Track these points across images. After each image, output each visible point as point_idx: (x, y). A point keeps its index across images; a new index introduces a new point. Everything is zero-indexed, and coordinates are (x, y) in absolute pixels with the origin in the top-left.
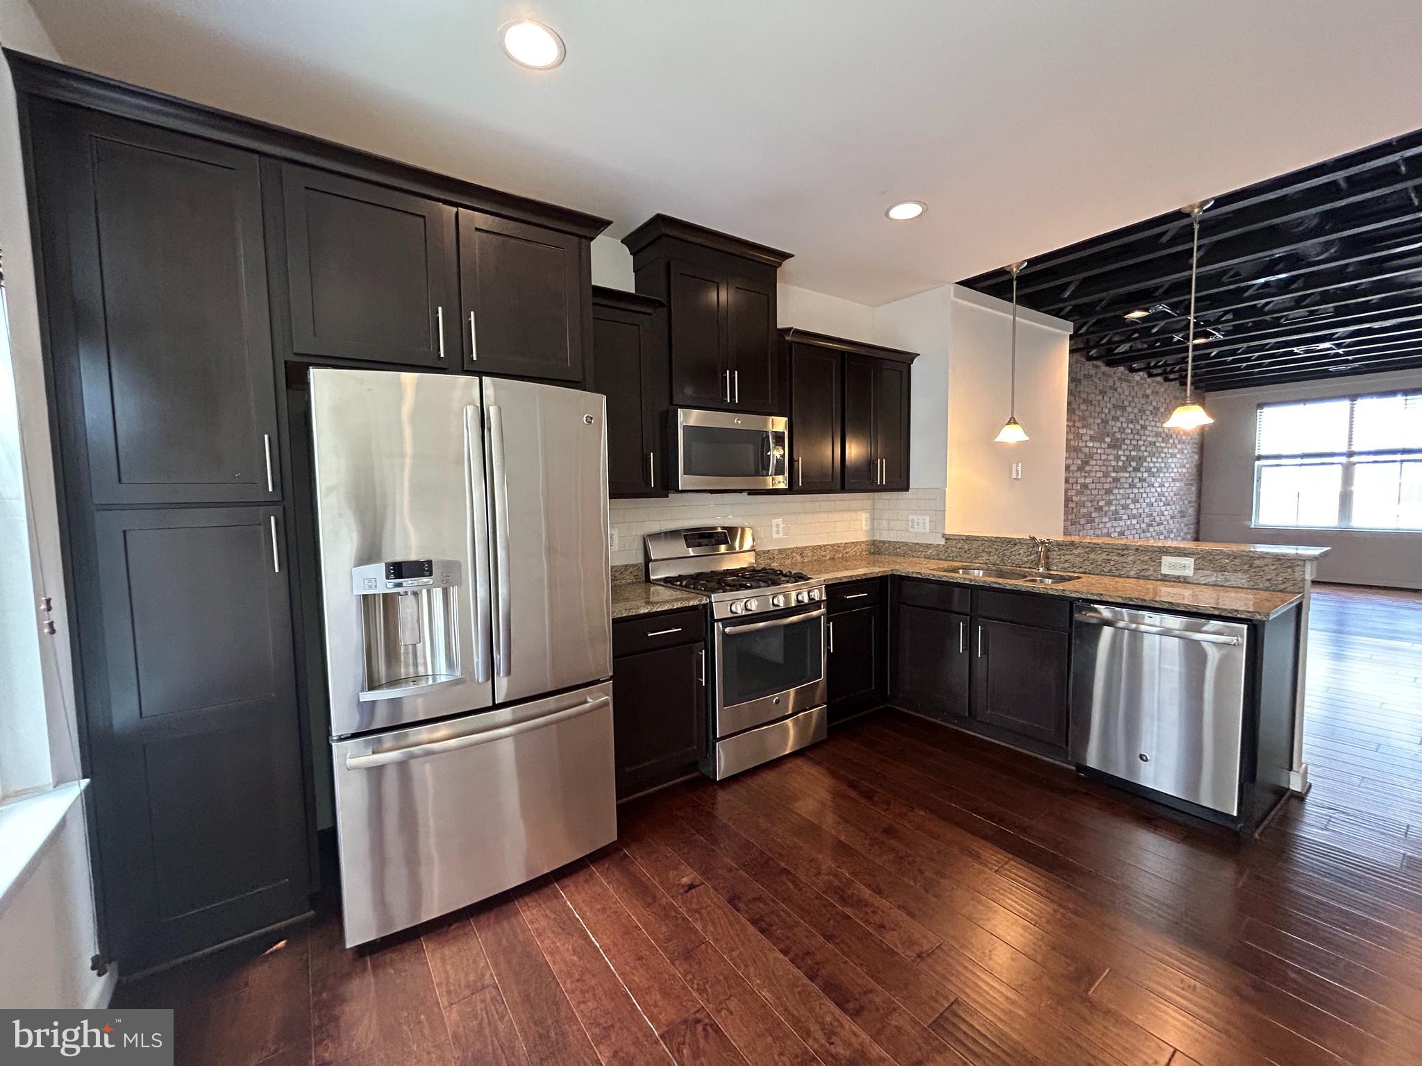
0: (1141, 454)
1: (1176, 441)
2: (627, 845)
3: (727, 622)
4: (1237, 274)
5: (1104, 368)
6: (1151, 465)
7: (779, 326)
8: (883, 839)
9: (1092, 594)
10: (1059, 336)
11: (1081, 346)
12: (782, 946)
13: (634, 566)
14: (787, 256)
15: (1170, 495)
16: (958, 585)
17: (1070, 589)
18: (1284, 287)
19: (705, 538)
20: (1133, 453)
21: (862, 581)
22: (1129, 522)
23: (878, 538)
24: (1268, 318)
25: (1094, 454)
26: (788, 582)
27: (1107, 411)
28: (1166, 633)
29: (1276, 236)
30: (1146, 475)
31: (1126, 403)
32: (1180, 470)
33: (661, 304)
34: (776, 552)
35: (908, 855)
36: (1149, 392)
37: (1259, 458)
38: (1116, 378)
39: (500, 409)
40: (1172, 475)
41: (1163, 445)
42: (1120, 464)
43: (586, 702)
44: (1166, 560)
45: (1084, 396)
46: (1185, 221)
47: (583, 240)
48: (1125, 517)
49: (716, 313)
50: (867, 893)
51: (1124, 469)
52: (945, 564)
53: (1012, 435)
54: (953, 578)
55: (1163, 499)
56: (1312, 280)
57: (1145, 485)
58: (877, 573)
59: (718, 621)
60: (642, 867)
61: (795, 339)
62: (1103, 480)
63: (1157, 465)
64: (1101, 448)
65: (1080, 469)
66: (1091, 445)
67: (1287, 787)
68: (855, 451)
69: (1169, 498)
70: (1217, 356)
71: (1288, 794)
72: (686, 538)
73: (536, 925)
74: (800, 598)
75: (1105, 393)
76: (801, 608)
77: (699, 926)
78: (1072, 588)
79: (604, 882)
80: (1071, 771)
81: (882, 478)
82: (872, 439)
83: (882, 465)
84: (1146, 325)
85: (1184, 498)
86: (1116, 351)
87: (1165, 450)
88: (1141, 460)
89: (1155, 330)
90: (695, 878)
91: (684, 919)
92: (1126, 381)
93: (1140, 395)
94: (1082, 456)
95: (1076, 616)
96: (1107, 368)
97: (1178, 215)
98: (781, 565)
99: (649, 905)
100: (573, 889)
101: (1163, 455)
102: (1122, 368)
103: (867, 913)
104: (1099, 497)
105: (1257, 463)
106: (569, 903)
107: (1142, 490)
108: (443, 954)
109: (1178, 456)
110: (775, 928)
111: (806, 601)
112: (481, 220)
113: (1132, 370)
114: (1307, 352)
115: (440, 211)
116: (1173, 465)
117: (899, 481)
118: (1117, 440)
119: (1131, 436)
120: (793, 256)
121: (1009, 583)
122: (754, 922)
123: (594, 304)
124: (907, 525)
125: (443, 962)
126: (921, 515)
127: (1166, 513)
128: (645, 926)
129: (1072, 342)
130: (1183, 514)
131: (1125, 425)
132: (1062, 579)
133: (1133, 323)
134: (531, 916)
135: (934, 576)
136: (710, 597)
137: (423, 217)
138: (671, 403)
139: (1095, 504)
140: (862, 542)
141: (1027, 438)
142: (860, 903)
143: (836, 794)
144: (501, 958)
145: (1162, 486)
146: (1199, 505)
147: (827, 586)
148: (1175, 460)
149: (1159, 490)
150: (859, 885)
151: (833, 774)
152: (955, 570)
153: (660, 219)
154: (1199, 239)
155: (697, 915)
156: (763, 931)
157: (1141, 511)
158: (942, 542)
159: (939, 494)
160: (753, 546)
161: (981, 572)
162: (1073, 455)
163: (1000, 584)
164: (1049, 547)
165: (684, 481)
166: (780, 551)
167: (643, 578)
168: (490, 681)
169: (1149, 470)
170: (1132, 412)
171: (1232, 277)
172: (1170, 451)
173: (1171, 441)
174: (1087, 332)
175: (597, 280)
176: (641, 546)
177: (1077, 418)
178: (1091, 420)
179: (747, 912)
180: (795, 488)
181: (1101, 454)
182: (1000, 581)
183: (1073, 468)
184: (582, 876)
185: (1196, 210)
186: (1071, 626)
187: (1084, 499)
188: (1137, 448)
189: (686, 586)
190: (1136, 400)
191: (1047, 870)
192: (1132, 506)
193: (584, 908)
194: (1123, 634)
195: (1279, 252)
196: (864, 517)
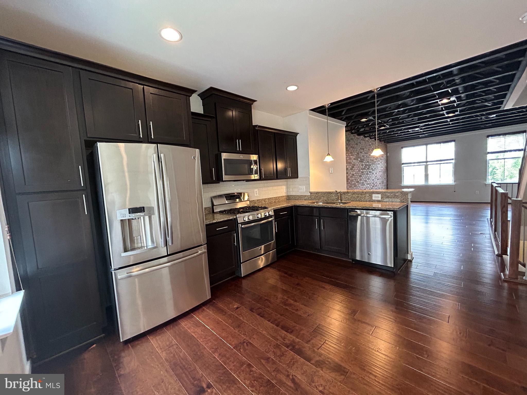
0: (369, 164)
1: (380, 159)
2: (214, 299)
3: (242, 224)
4: (390, 108)
5: (357, 136)
6: (373, 167)
7: (253, 124)
8: (296, 287)
9: (353, 207)
10: (342, 126)
11: (349, 129)
12: (268, 319)
13: (209, 207)
14: (255, 101)
15: (378, 177)
16: (315, 207)
17: (347, 206)
18: (404, 112)
19: (232, 197)
20: (367, 163)
21: (285, 208)
22: (367, 186)
23: (289, 194)
24: (401, 121)
25: (355, 164)
26: (261, 210)
27: (358, 150)
28: (375, 216)
29: (398, 98)
30: (371, 170)
31: (364, 147)
32: (381, 168)
33: (213, 117)
34: (256, 201)
35: (304, 290)
36: (371, 144)
37: (403, 164)
38: (361, 140)
39: (165, 155)
40: (379, 170)
41: (376, 161)
42: (363, 167)
43: (198, 252)
44: (374, 195)
45: (351, 145)
46: (373, 94)
47: (187, 97)
48: (366, 184)
49: (231, 120)
50: (292, 302)
51: (364, 169)
52: (311, 201)
53: (329, 159)
54: (313, 205)
55: (377, 178)
56: (411, 110)
57: (371, 174)
58: (290, 205)
59: (239, 223)
60: (220, 305)
61: (259, 129)
62: (358, 172)
63: (374, 167)
64: (357, 162)
65: (351, 169)
66: (354, 161)
67: (407, 258)
68: (280, 166)
69: (378, 178)
70: (389, 132)
71: (408, 260)
72: (226, 197)
73: (187, 326)
74: (266, 214)
75: (358, 144)
76: (266, 218)
77: (241, 318)
78: (347, 205)
79: (209, 311)
80: (351, 261)
81: (289, 174)
82: (286, 162)
83: (289, 170)
84: (367, 123)
85: (383, 177)
86: (360, 131)
87: (376, 162)
88: (369, 165)
89: (370, 124)
90: (238, 305)
91: (236, 317)
92: (364, 140)
93: (368, 145)
94: (351, 165)
95: (349, 214)
96: (358, 136)
97: (371, 92)
98: (258, 205)
99: (224, 315)
100: (198, 314)
101: (376, 164)
102: (362, 136)
103: (292, 307)
104: (357, 178)
105: (402, 166)
106: (197, 318)
107: (370, 175)
108: (156, 339)
109: (380, 164)
110: (265, 315)
111: (268, 215)
112: (152, 90)
113: (365, 137)
114: (412, 131)
115: (138, 87)
116: (379, 167)
117: (295, 175)
118: (362, 159)
119: (366, 158)
120: (257, 101)
121: (330, 205)
122: (258, 315)
123: (192, 118)
124: (298, 189)
125: (157, 341)
126: (302, 186)
127: (378, 182)
128: (224, 321)
129: (346, 128)
130: (383, 182)
131: (364, 154)
132: (345, 203)
133: (363, 122)
134: (185, 324)
135: (307, 205)
136: (236, 216)
137: (132, 89)
138: (219, 151)
139: (356, 180)
140: (284, 196)
141: (333, 160)
142: (290, 305)
143: (281, 276)
144: (177, 337)
145: (376, 174)
146: (387, 179)
147: (274, 210)
148: (380, 165)
149: (375, 175)
150: (289, 300)
151: (279, 270)
152: (314, 203)
153: (212, 89)
154: (377, 99)
155: (241, 315)
156: (261, 317)
157: (370, 182)
158: (309, 194)
159: (308, 178)
160: (248, 199)
161: (322, 203)
162: (349, 165)
163: (327, 206)
164: (341, 194)
165: (225, 177)
166: (258, 200)
167: (212, 212)
168: (166, 247)
169: (372, 169)
170: (366, 150)
171: (389, 109)
172: (378, 162)
173: (378, 159)
174: (351, 125)
175: (192, 110)
176: (210, 201)
177: (349, 153)
178: (354, 153)
179: (256, 312)
180: (262, 178)
181: (357, 164)
182: (327, 205)
183: (349, 169)
184: (200, 310)
185: (375, 91)
186: (348, 217)
187: (353, 179)
188: (368, 162)
189: (227, 213)
190: (367, 146)
191: (344, 289)
192: (368, 181)
193: (203, 319)
194: (364, 218)
195: (400, 102)
196: (284, 187)
